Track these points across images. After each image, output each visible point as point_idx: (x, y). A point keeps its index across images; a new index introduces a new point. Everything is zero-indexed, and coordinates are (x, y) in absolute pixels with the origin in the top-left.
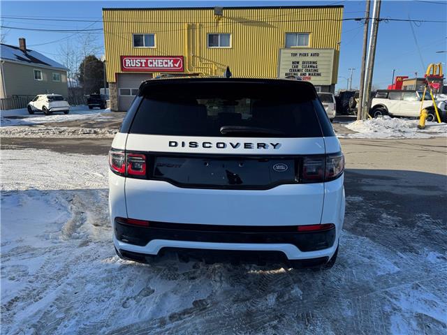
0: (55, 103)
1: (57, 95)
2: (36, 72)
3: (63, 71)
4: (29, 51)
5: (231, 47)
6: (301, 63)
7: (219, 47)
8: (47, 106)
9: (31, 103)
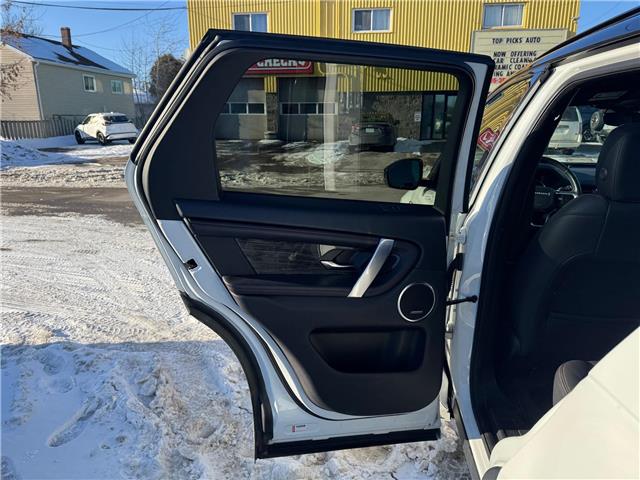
0: (116, 127)
1: (118, 114)
2: (85, 77)
3: (127, 77)
4: (76, 47)
5: (391, 30)
6: (508, 55)
7: (371, 31)
8: (104, 132)
9: (80, 127)
